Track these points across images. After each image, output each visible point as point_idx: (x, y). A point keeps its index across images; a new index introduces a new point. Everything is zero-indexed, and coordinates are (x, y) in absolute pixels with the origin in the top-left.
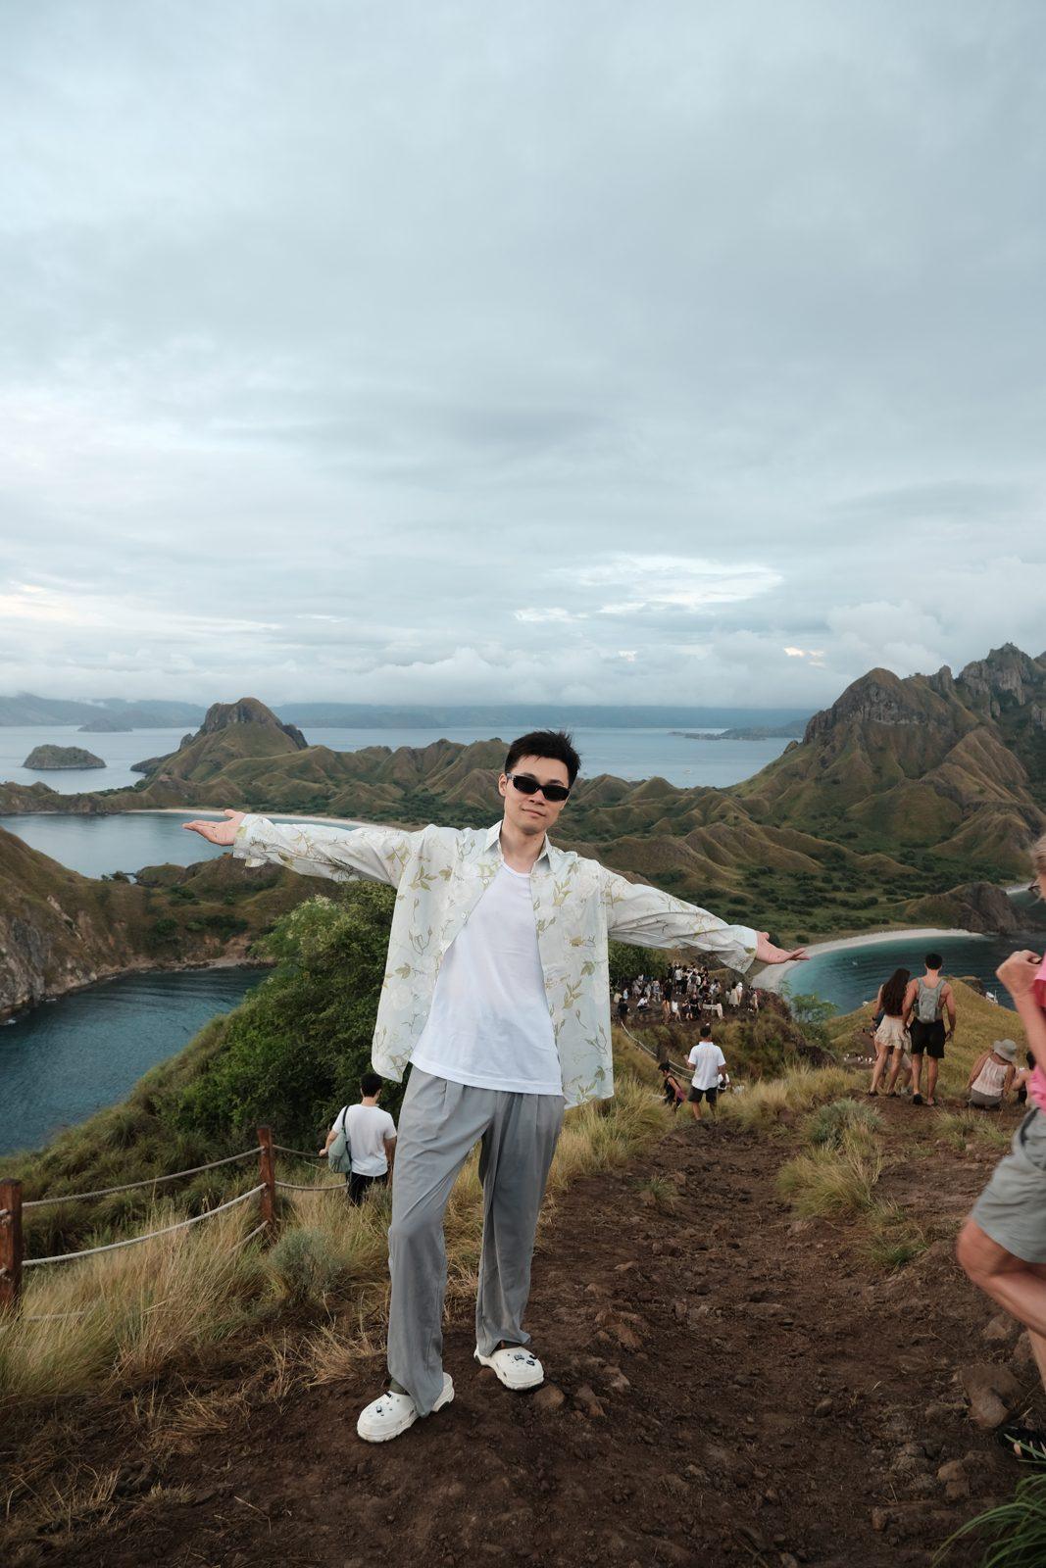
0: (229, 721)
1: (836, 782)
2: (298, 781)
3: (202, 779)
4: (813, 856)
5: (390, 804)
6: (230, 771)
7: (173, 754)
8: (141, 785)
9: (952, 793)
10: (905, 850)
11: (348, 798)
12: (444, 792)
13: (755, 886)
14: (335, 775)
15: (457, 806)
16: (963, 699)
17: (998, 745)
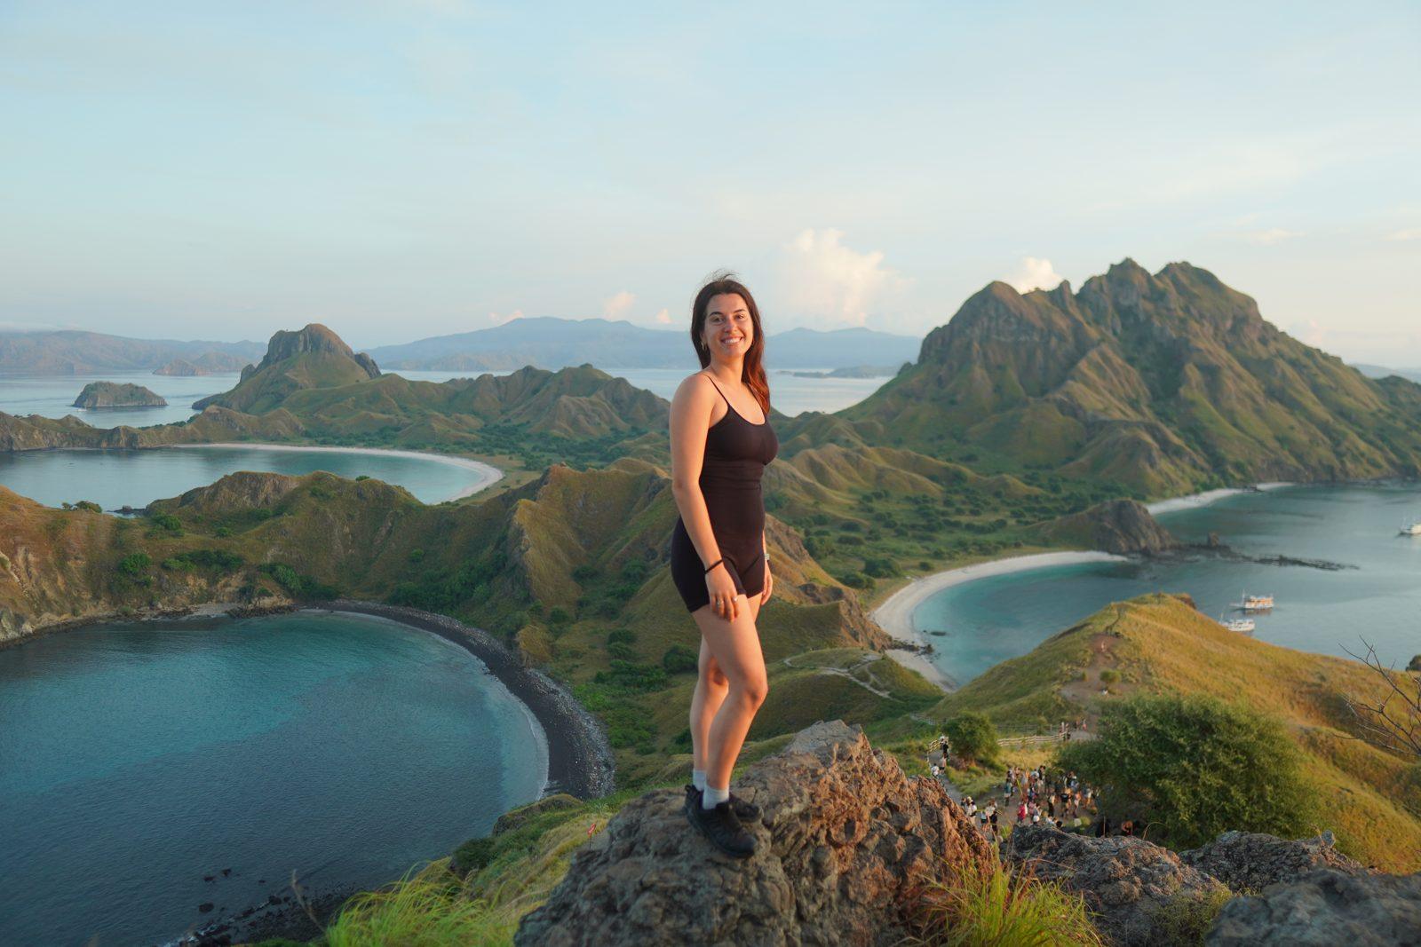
0: (293, 350)
1: (953, 403)
2: (366, 412)
3: (262, 412)
4: (932, 478)
5: (467, 435)
6: (291, 403)
8: (191, 421)
9: (1071, 409)
10: (1029, 472)
11: (420, 428)
12: (528, 422)
13: (870, 510)
14: (407, 405)
15: (542, 436)
16: (1083, 313)
17: (1120, 361)
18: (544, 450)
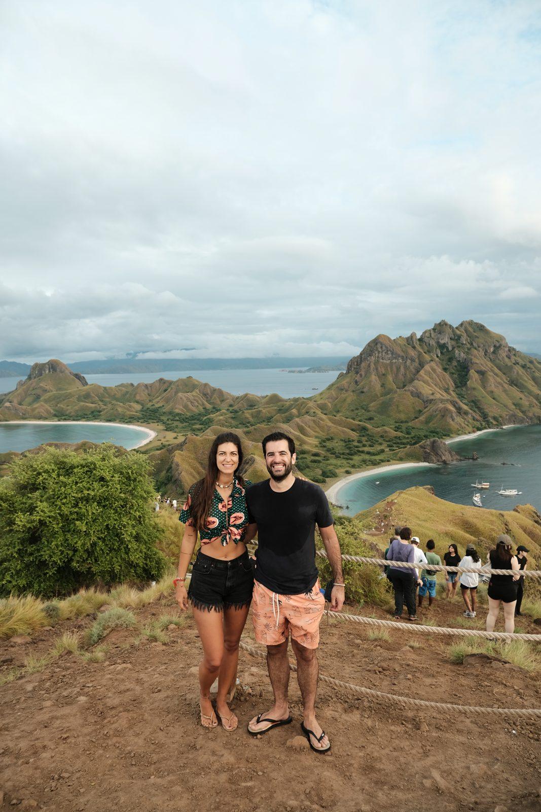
0: (43, 372)
1: (362, 392)
2: (84, 403)
3: (30, 404)
4: (353, 430)
5: (134, 413)
6: (45, 399)
7: (13, 391)
9: (418, 395)
10: (397, 424)
11: (112, 411)
12: (163, 406)
13: (324, 447)
14: (104, 399)
15: (170, 413)
16: (423, 348)
17: (440, 370)
18: (173, 420)
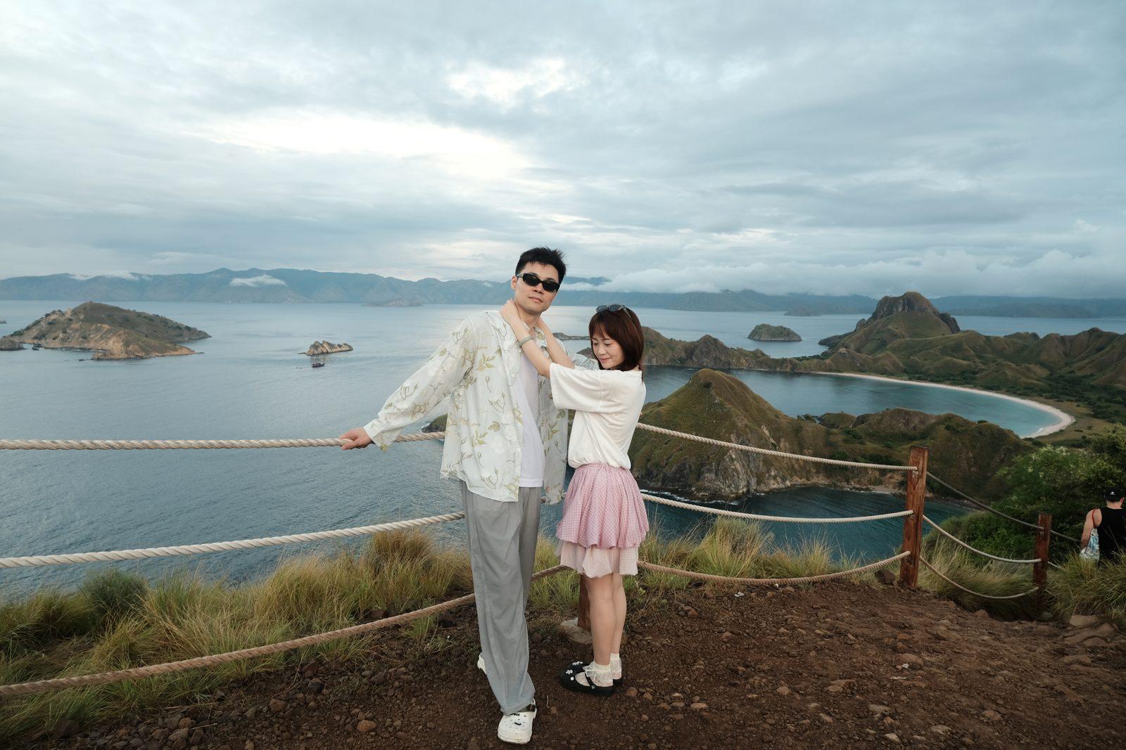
0: (895, 310)
2: (949, 358)
3: (871, 352)
5: (1034, 382)
6: (892, 347)
7: (850, 333)
8: (825, 355)
11: (995, 374)
12: (1092, 375)
14: (983, 355)
15: (1105, 388)
18: (1110, 402)
